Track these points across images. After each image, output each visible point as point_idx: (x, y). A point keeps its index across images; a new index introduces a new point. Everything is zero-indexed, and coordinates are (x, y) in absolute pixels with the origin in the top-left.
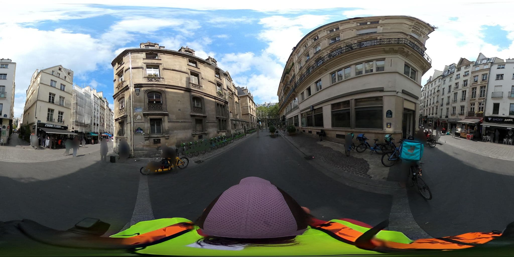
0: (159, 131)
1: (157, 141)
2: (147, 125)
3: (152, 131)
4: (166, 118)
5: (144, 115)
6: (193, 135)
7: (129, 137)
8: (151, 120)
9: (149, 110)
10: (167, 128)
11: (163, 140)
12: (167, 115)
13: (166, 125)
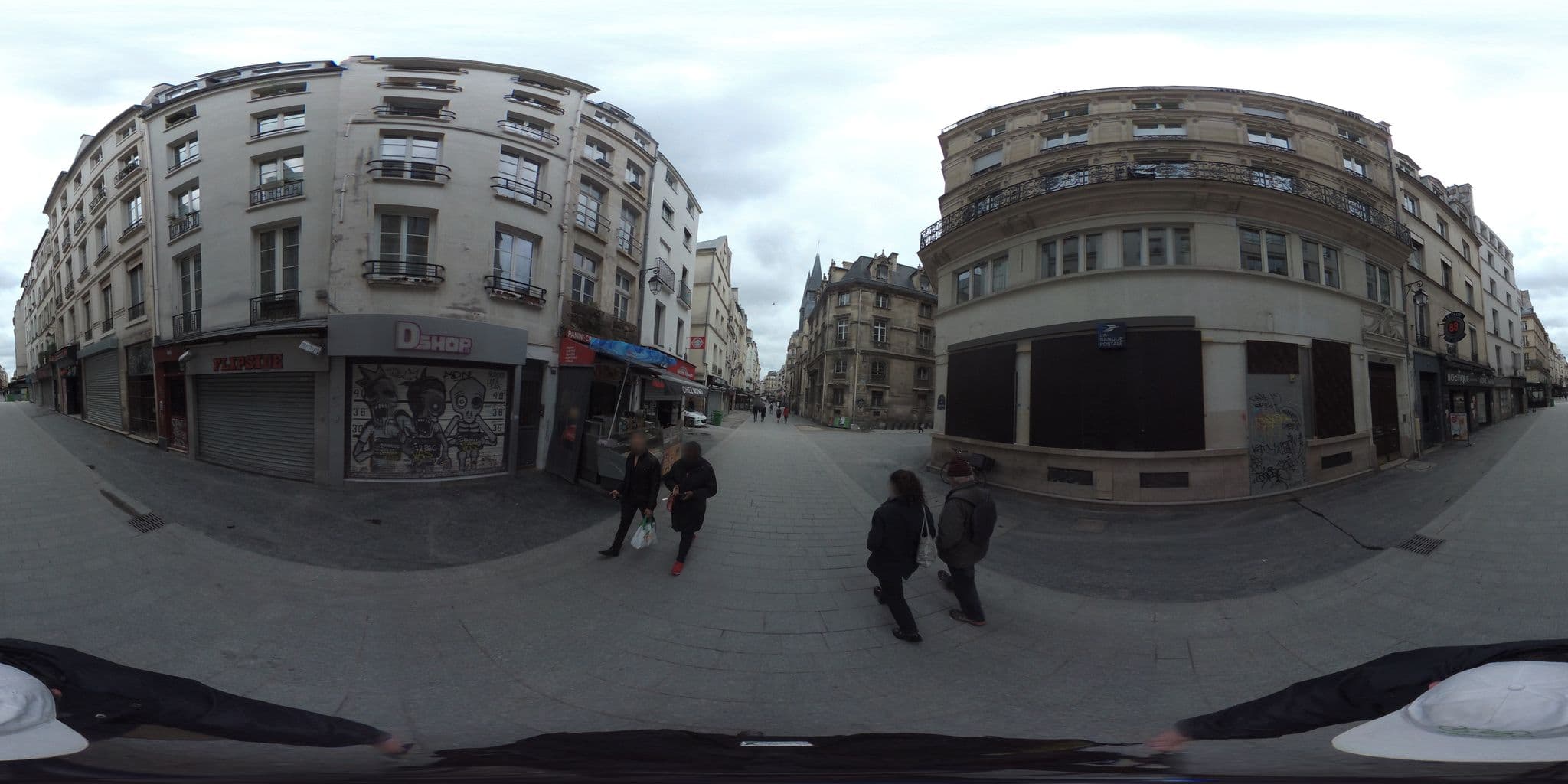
0: (879, 404)
1: (877, 413)
2: (869, 397)
3: (873, 404)
4: (887, 391)
5: (868, 387)
6: (913, 412)
7: (850, 408)
8: (874, 392)
9: (872, 382)
10: (887, 401)
11: (882, 412)
12: (888, 388)
13: (887, 398)
